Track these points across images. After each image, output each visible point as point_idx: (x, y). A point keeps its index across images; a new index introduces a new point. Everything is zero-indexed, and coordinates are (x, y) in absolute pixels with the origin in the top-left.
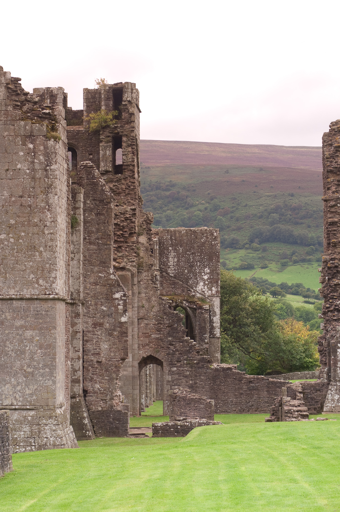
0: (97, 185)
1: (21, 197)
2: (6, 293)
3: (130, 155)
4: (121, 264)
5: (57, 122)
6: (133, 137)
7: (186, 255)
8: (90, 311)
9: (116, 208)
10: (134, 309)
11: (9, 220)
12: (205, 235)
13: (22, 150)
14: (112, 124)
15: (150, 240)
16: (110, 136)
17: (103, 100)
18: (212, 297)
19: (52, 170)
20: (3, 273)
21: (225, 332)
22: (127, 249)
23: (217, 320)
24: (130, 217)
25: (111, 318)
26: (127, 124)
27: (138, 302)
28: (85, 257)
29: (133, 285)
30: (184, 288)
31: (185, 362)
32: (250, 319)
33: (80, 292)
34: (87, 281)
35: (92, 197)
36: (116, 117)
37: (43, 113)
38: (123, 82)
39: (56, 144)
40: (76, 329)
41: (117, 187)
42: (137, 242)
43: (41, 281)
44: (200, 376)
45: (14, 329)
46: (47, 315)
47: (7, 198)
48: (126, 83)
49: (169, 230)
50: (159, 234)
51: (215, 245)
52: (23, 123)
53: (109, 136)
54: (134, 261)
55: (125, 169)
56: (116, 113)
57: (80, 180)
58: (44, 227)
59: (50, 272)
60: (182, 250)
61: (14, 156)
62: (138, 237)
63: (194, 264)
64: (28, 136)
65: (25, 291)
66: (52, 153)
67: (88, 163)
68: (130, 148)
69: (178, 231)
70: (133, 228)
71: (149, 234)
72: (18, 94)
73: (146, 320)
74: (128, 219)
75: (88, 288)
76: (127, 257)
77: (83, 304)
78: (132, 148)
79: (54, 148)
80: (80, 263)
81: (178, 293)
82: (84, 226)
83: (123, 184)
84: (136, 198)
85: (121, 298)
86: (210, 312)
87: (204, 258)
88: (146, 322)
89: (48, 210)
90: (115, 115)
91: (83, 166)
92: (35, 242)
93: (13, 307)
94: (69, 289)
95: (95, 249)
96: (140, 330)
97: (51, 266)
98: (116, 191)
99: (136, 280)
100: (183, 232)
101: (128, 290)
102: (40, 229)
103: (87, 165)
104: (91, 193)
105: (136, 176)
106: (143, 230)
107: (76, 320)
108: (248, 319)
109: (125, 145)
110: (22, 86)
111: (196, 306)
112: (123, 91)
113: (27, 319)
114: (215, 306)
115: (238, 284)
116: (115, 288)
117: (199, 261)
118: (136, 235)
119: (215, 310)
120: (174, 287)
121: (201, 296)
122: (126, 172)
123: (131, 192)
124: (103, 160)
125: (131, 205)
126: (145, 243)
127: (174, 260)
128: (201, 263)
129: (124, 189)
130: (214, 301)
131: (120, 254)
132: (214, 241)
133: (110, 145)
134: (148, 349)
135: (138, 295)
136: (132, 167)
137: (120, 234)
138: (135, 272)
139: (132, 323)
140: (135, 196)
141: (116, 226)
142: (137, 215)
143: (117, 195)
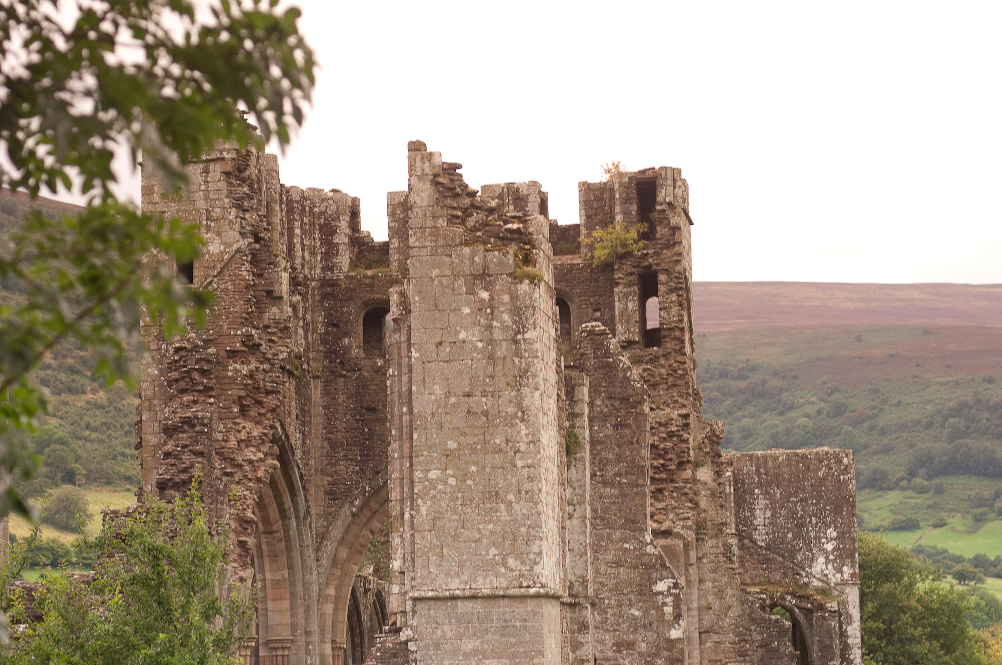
0: (616, 368)
1: (468, 395)
2: (444, 586)
3: (675, 310)
4: (664, 524)
5: (534, 247)
6: (679, 273)
7: (789, 504)
8: (607, 618)
10: (691, 612)
11: (446, 443)
12: (826, 462)
13: (468, 304)
14: (637, 250)
15: (718, 475)
16: (634, 273)
17: (617, 202)
18: (842, 587)
19: (528, 341)
20: (437, 547)
21: (872, 655)
22: (675, 495)
23: (854, 631)
24: (678, 431)
25: (650, 631)
26: (667, 248)
27: (699, 598)
28: (594, 511)
29: (688, 565)
30: (788, 569)
32: (920, 629)
33: (587, 581)
34: (601, 558)
35: (605, 392)
36: (644, 236)
37: (506, 230)
38: (657, 167)
39: (533, 289)
40: (581, 656)
41: (649, 372)
42: (694, 480)
43: (511, 562)
45: (461, 658)
46: (525, 627)
47: (440, 398)
48: (662, 168)
49: (752, 455)
50: (735, 464)
51: (846, 482)
52: (468, 250)
53: (631, 274)
54: (688, 518)
55: (665, 337)
56: (644, 227)
57: (580, 359)
58: (515, 453)
59: (529, 543)
60: (781, 493)
61: (452, 315)
62: (696, 470)
63: (806, 520)
64: (479, 275)
65: (480, 580)
66: (526, 307)
67: (596, 326)
68: (675, 294)
69: (771, 456)
70: (684, 452)
71: (717, 463)
72: (456, 196)
73: (716, 634)
74: (674, 436)
75: (603, 572)
76: (674, 510)
77: (593, 605)
78: (679, 296)
79: (531, 298)
80: (585, 524)
81: (775, 580)
82: (591, 451)
83: (663, 366)
84: (688, 394)
85: (668, 590)
86: (840, 615)
87: (824, 508)
88: (716, 638)
89: (522, 420)
90: (643, 233)
91: (585, 331)
92: (497, 484)
93: (457, 613)
94: (565, 576)
95: (615, 496)
96: (705, 655)
97: (531, 529)
98: (649, 381)
99: (693, 554)
100: (780, 459)
102: (506, 457)
103: (594, 330)
104: (603, 384)
105: (688, 349)
106: (704, 456)
107: (580, 638)
108: (916, 628)
109: (664, 289)
110: (464, 178)
111: (812, 604)
112: (657, 184)
113: (486, 636)
114: (850, 603)
115: (894, 559)
116: (656, 571)
117: (815, 515)
118: (690, 465)
119: (850, 612)
120: (767, 569)
121: (821, 584)
122: (667, 342)
123: (678, 382)
124: (621, 321)
125: (680, 407)
126: (709, 481)
127: (765, 514)
128: (819, 518)
129: (665, 377)
130: (847, 594)
131: (660, 505)
132: (843, 475)
133: (634, 291)
135: (698, 585)
136: (679, 331)
137: (659, 466)
138: (691, 539)
140: (687, 390)
142: (691, 425)
143: (651, 388)
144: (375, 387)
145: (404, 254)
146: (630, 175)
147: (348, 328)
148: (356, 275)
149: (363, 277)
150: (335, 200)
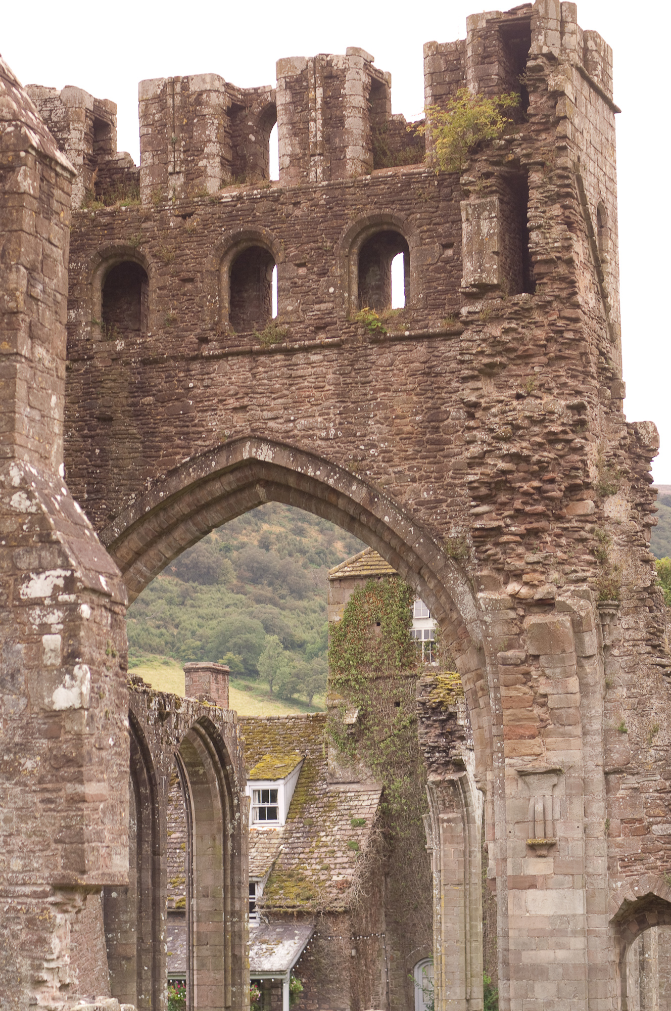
4: (540, 589)
6: (565, 169)
9: (515, 403)
10: (589, 738)
14: (496, 134)
16: (492, 174)
17: (469, 63)
22: (563, 541)
24: (564, 432)
25: (12, 693)
26: (546, 130)
27: (604, 715)
29: (583, 658)
36: (509, 112)
41: (515, 335)
42: (599, 518)
53: (488, 175)
54: (584, 580)
55: (541, 276)
56: (510, 100)
62: (603, 502)
68: (558, 206)
70: (577, 469)
71: (642, 490)
73: (633, 775)
74: (558, 441)
76: (562, 567)
78: (565, 207)
83: (538, 325)
84: (587, 374)
85: (53, 597)
88: (632, 781)
90: (508, 108)
96: (615, 811)
98: (514, 350)
99: (591, 641)
101: (566, 675)
105: (587, 297)
106: (615, 478)
109: (539, 196)
112: (532, 27)
116: (30, 551)
118: (591, 492)
122: (545, 284)
123: (567, 352)
124: (470, 253)
125: (570, 394)
126: (624, 519)
129: (542, 342)
131: (532, 557)
133: (492, 203)
134: (643, 874)
135: (604, 693)
136: (565, 267)
137: (532, 491)
138: (588, 613)
139: (585, 786)
140: (585, 367)
141: (517, 464)
142: (590, 425)
143: (519, 362)
144: (113, 384)
145: (159, 175)
146: (489, 17)
147: (76, 294)
148: (90, 212)
149: (99, 215)
150: (64, 100)
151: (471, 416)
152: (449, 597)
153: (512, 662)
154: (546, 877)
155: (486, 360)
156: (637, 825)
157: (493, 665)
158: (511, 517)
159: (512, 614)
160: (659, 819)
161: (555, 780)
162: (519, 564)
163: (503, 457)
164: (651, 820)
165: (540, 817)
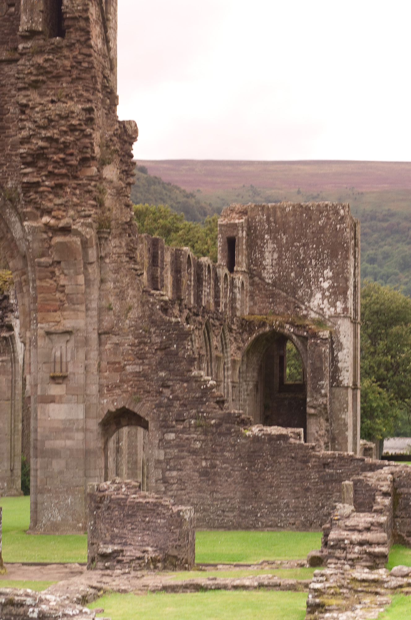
4: (62, 221)
7: (294, 248)
9: (50, 105)
10: (89, 313)
12: (325, 213)
18: (336, 319)
22: (78, 192)
23: (346, 357)
24: (80, 125)
27: (99, 299)
29: (87, 264)
30: (290, 302)
31: (193, 422)
41: (52, 63)
42: (99, 178)
44: (222, 450)
49: (264, 206)
50: (249, 213)
51: (342, 230)
55: (69, 27)
60: (287, 239)
62: (102, 169)
63: (307, 262)
69: (280, 207)
70: (87, 148)
73: (116, 335)
74: (76, 130)
76: (76, 208)
81: (279, 312)
83: (66, 58)
84: (95, 89)
86: (332, 342)
87: (323, 252)
88: (115, 339)
96: (104, 357)
98: (51, 72)
100: (287, 210)
101: (77, 274)
106: (111, 154)
111: (307, 332)
114: (341, 333)
117: (315, 258)
118: (95, 162)
119: (341, 341)
120: (273, 302)
121: (317, 316)
122: (71, 32)
123: (84, 75)
124: (25, 10)
125: (85, 102)
126: (115, 179)
127: (272, 256)
128: (318, 260)
129: (69, 68)
130: (339, 326)
131: (58, 201)
132: (340, 224)
134: (120, 395)
135: (99, 285)
136: (84, 22)
137: (59, 160)
138: (91, 237)
139: (86, 341)
140: (94, 85)
141: (51, 143)
142: (97, 121)
143: (54, 80)
151: (23, 112)
152: (6, 224)
153: (44, 265)
154: (61, 397)
155: (33, 78)
156: (117, 366)
157: (32, 266)
158: (46, 176)
159: (45, 236)
160: (130, 362)
161: (68, 337)
162: (50, 205)
163: (42, 139)
164: (126, 362)
165: (58, 360)
